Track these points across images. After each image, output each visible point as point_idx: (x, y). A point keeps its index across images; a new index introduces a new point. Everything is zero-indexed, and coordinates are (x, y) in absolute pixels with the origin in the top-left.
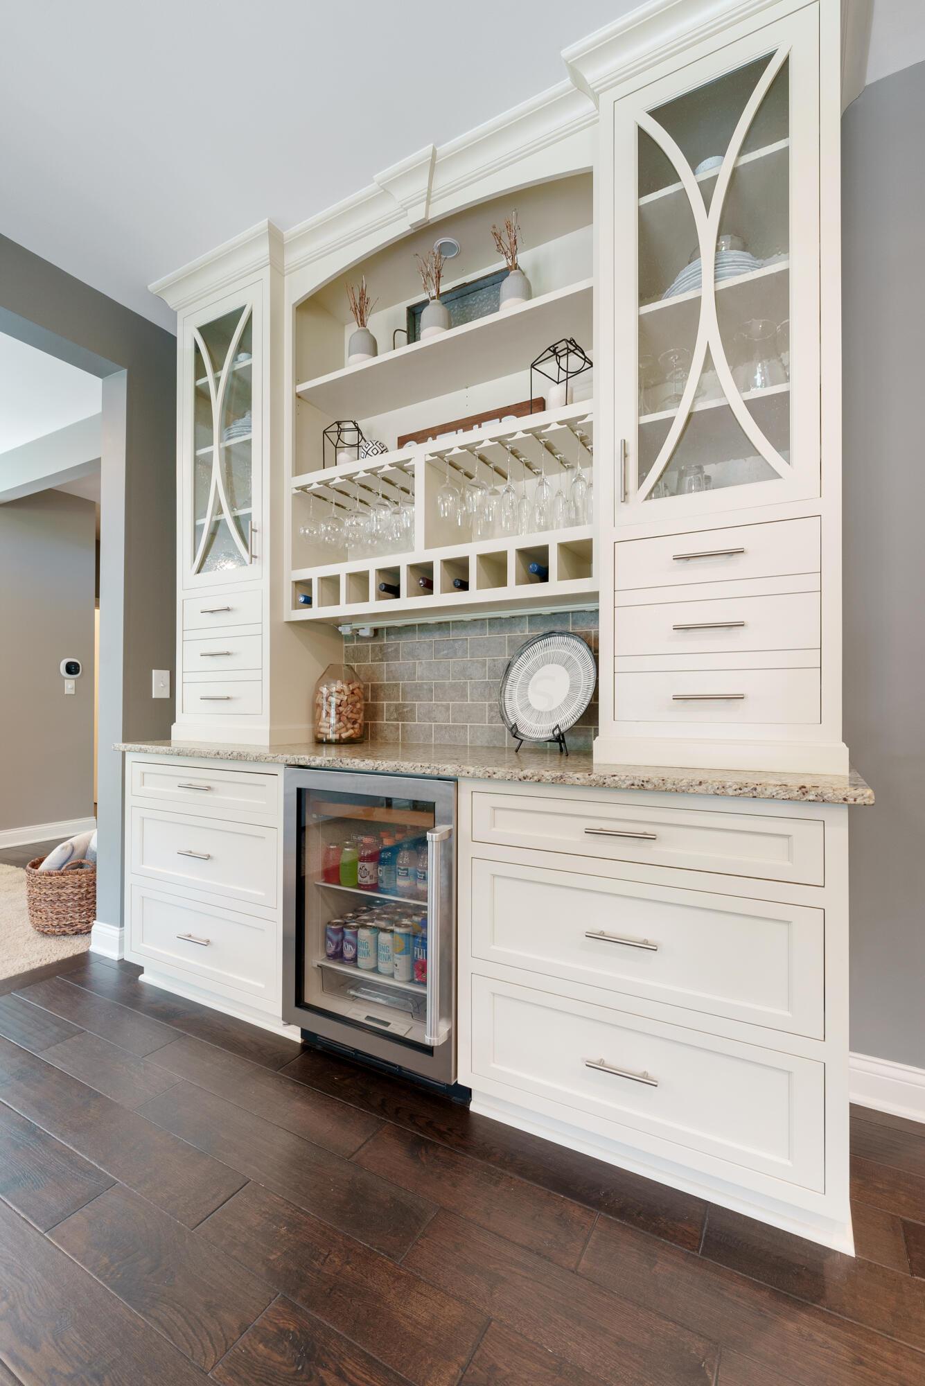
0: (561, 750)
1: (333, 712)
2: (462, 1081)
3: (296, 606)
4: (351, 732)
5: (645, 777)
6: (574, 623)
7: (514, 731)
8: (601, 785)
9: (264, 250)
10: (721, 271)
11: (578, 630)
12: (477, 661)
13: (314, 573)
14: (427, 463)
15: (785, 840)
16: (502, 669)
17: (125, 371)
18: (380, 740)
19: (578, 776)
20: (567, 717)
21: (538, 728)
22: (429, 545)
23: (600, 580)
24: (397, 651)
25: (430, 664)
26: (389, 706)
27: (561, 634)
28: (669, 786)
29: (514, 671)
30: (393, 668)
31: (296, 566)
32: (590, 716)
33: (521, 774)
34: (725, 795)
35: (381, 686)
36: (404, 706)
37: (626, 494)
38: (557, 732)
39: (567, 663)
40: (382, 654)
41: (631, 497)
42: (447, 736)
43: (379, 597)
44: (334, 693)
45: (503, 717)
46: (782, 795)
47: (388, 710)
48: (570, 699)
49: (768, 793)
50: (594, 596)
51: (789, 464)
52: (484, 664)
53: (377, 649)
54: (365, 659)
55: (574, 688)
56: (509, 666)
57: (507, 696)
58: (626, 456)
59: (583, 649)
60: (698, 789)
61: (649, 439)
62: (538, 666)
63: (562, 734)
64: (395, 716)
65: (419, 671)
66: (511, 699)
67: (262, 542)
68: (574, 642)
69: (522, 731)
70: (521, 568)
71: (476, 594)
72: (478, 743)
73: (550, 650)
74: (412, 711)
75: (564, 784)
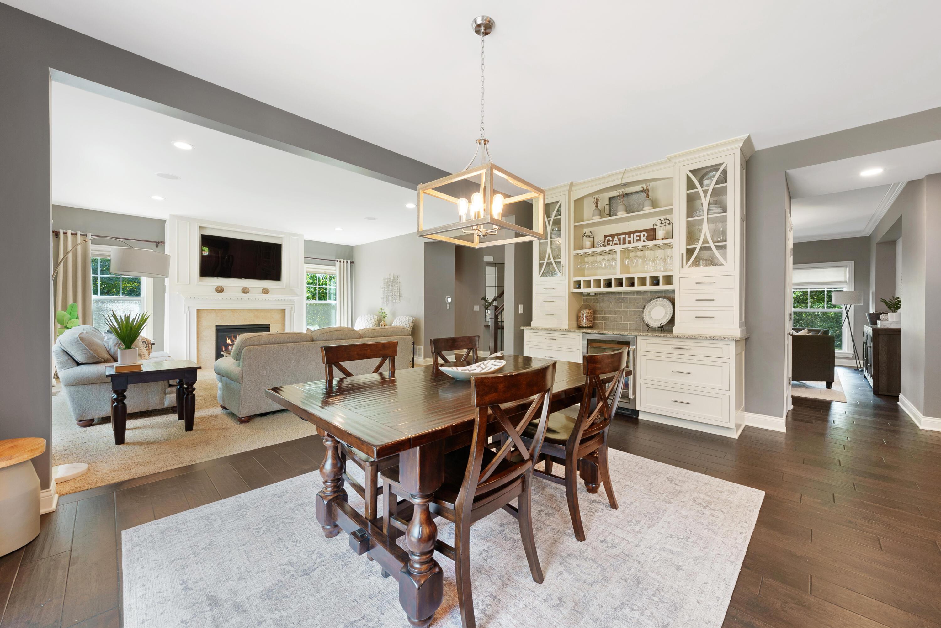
0: (661, 330)
1: (585, 318)
2: (637, 409)
3: (575, 288)
4: (591, 324)
5: (688, 335)
6: (665, 294)
7: (647, 325)
8: (676, 337)
9: (568, 188)
10: (709, 212)
11: (666, 296)
12: (632, 304)
13: (582, 279)
14: (621, 250)
15: (721, 349)
16: (643, 307)
17: (514, 216)
18: (596, 327)
19: (670, 335)
20: (665, 321)
21: (655, 324)
22: (621, 273)
23: (675, 286)
24: (603, 300)
25: (615, 304)
26: (600, 317)
27: (662, 298)
28: (694, 337)
29: (646, 308)
30: (601, 305)
31: (575, 276)
32: (672, 321)
33: (655, 335)
34: (707, 339)
35: (597, 310)
36: (605, 317)
37: (683, 266)
38: (661, 325)
39: (664, 306)
40: (597, 301)
41: (684, 267)
42: (621, 326)
43: (604, 287)
44: (585, 313)
45: (643, 321)
46: (720, 339)
47: (599, 318)
48: (665, 316)
49: (717, 338)
50: (673, 292)
51: (726, 262)
52: (634, 305)
53: (595, 299)
54: (591, 302)
55: (666, 313)
56: (645, 306)
57: (644, 315)
58: (683, 256)
59: (669, 303)
60: (700, 338)
61: (690, 252)
62: (654, 306)
63: (662, 326)
64: (602, 320)
65: (611, 306)
66: (645, 316)
67: (566, 270)
68: (666, 300)
69: (649, 325)
70: (651, 281)
71: (637, 288)
72: (632, 328)
73: (658, 302)
74: (609, 318)
75: (667, 337)
